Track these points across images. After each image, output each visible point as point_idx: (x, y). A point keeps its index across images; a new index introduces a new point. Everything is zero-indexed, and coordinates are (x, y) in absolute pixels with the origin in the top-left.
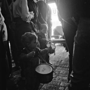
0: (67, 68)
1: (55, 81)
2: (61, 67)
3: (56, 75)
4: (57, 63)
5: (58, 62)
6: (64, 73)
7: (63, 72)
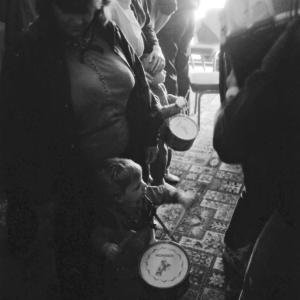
0: (235, 194)
1: (200, 249)
2: (217, 190)
3: (201, 227)
4: (207, 171)
5: (209, 165)
6: (226, 219)
7: (225, 215)
